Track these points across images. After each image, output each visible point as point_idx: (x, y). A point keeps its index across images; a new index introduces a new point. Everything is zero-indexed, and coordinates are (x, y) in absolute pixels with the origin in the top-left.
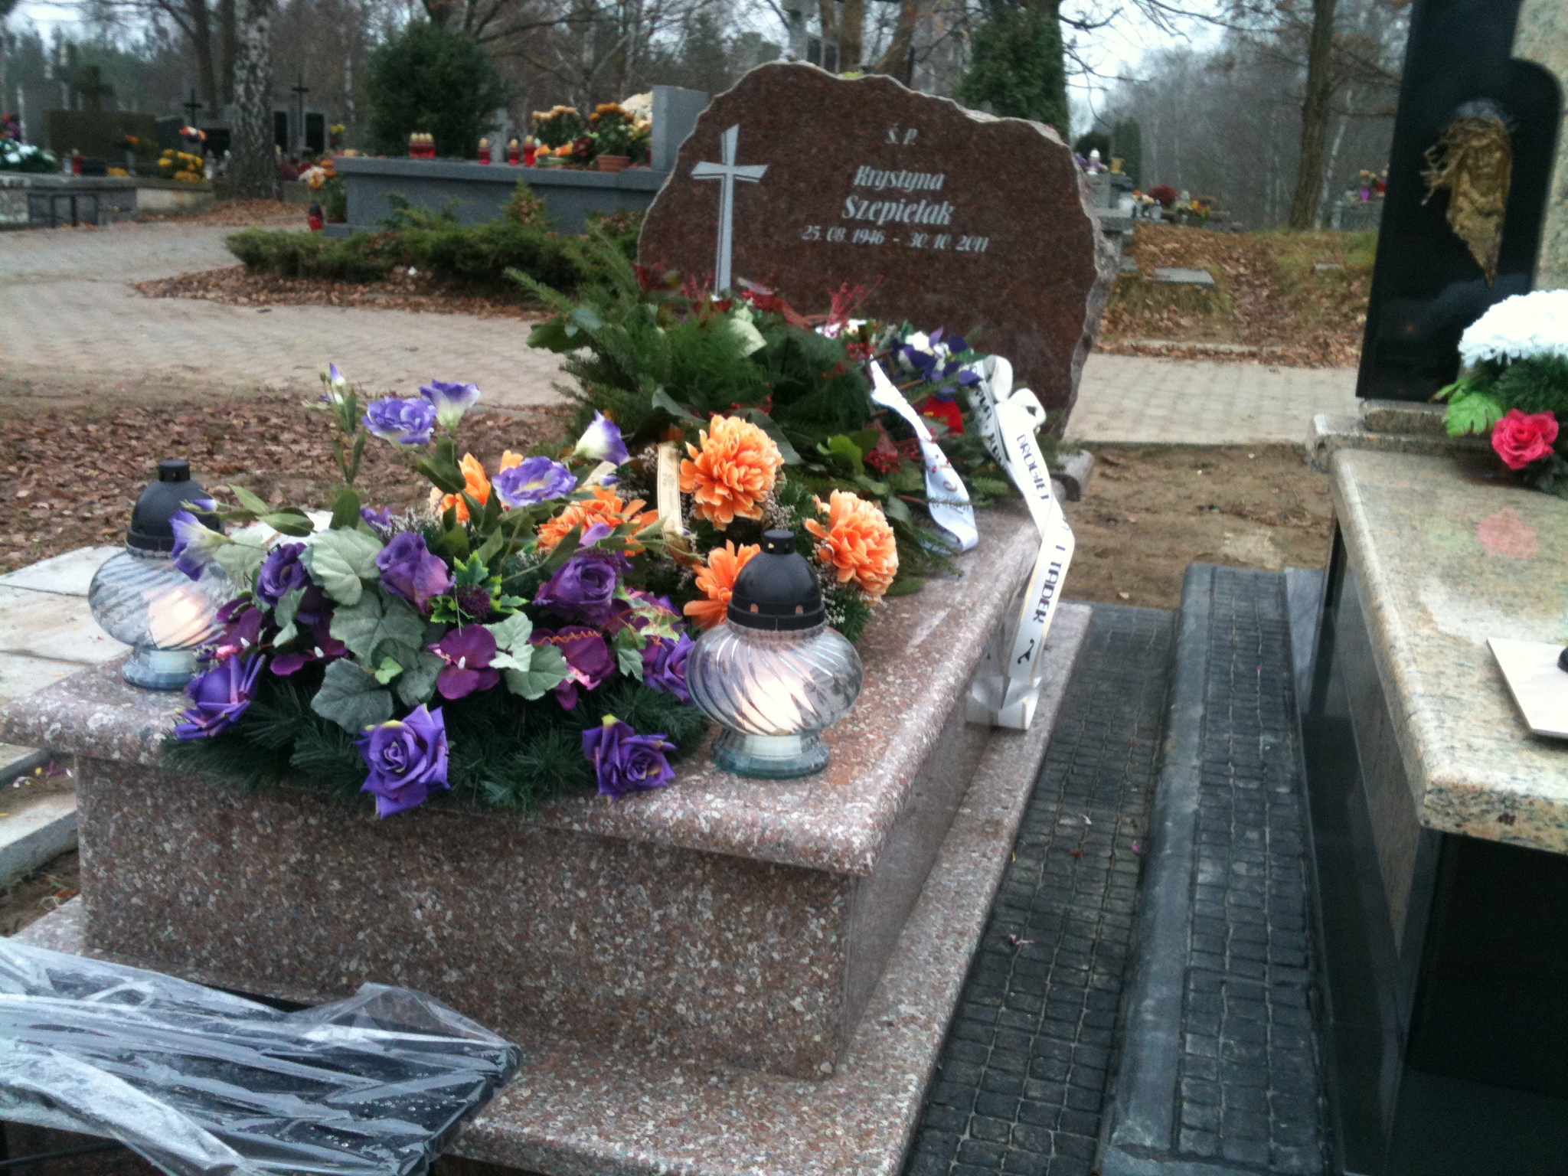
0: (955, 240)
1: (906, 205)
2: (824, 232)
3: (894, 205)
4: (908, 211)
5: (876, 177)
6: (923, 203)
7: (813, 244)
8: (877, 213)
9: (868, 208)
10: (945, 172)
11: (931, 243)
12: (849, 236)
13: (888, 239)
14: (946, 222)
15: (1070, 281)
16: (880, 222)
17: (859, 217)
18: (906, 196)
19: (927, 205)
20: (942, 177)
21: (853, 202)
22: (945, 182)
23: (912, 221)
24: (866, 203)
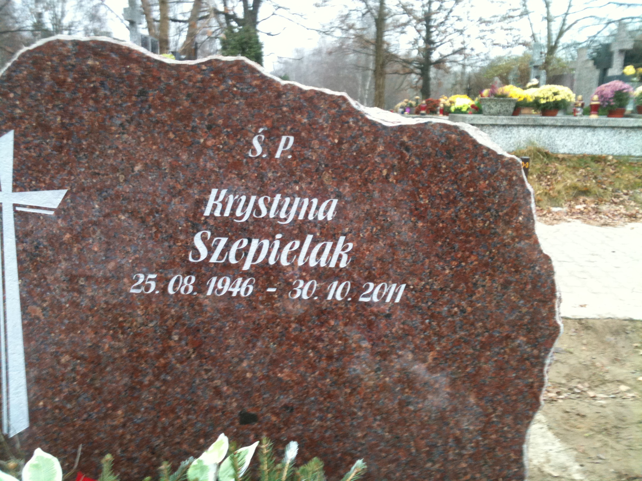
0: (358, 289)
1: (283, 243)
2: (163, 281)
3: (266, 243)
4: (286, 250)
5: (235, 205)
6: (309, 238)
7: (148, 299)
8: (241, 254)
9: (227, 248)
10: (339, 196)
11: (322, 293)
12: (200, 286)
13: (260, 289)
14: (343, 265)
15: (522, 339)
16: (246, 267)
17: (214, 259)
18: (282, 229)
19: (314, 242)
20: (335, 202)
21: (204, 239)
22: (338, 209)
23: (293, 265)
24: (224, 241)
